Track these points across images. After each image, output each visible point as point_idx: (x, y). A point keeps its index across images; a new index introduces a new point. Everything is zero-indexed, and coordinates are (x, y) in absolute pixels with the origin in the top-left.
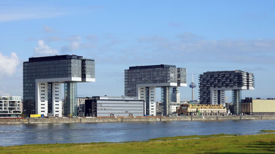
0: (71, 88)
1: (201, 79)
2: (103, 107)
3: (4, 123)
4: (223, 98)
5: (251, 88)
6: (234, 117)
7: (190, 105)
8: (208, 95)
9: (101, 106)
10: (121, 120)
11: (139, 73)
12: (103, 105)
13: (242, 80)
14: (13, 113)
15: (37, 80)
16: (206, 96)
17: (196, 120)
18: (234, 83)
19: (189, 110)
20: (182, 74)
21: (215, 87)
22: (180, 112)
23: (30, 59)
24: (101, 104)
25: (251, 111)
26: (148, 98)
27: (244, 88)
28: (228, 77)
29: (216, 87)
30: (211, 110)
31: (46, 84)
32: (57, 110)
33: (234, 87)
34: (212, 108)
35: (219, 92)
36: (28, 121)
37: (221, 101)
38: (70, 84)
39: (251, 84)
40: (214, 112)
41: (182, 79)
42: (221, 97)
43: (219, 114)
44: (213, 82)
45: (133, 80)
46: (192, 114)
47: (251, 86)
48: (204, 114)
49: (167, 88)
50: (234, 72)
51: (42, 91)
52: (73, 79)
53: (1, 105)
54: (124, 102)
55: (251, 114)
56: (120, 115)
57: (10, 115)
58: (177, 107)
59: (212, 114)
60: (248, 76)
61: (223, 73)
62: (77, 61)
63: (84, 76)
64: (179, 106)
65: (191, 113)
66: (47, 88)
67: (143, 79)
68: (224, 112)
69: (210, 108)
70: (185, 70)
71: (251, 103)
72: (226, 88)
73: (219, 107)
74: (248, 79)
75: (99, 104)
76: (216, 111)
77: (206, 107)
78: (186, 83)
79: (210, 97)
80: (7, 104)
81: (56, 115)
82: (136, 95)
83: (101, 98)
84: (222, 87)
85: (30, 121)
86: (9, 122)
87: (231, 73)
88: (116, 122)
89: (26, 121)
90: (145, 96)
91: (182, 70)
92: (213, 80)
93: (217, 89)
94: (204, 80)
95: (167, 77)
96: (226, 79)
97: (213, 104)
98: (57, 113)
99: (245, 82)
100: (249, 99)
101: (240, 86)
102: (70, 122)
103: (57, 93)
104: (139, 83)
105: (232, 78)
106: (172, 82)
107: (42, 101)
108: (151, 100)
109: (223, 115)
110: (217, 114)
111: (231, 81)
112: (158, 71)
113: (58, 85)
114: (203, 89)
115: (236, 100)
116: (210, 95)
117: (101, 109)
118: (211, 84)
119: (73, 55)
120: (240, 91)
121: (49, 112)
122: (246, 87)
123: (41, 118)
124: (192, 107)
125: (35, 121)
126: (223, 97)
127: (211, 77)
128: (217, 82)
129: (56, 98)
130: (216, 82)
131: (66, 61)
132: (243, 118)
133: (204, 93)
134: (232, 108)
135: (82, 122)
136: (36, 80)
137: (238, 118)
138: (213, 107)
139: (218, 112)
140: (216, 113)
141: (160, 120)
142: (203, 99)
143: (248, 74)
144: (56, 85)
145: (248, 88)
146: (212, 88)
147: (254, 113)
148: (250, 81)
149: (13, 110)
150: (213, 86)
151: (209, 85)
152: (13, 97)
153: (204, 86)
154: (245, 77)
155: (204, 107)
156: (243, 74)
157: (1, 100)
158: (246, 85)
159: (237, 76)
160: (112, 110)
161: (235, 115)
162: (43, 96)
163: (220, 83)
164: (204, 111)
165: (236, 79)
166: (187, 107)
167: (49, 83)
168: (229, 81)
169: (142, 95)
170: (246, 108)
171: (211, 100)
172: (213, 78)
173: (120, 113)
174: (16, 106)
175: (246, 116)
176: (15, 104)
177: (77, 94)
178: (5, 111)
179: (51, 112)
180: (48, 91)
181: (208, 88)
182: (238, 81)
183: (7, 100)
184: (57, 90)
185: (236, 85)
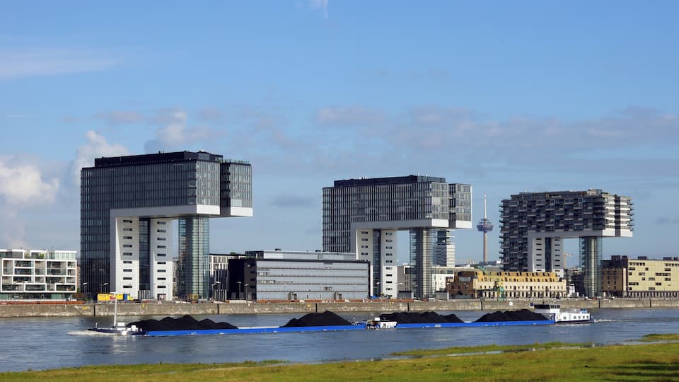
0: (194, 231)
1: (506, 212)
2: (271, 276)
3: (34, 314)
4: (559, 255)
5: (625, 232)
6: (585, 302)
7: (478, 272)
8: (521, 249)
9: (267, 275)
10: (315, 308)
11: (358, 195)
12: (272, 272)
13: (603, 214)
14: (57, 290)
15: (113, 212)
16: (516, 250)
18: (586, 221)
19: (477, 284)
20: (459, 199)
21: (538, 231)
22: (456, 290)
23: (97, 161)
24: (267, 269)
25: (625, 289)
26: (378, 255)
27: (609, 232)
28: (570, 205)
29: (542, 231)
30: (530, 284)
31: (136, 221)
32: (161, 283)
33: (585, 229)
34: (531, 281)
35: (548, 241)
36: (93, 310)
37: (553, 263)
38: (192, 221)
39: (626, 222)
40: (537, 289)
41: (460, 210)
42: (553, 253)
44: (534, 217)
45: (344, 212)
46: (484, 294)
47: (624, 228)
48: (513, 296)
49: (425, 232)
50: (584, 193)
51: (125, 238)
52: (200, 209)
53: (29, 271)
54: (322, 265)
55: (625, 294)
56: (312, 297)
57: (48, 296)
58: (447, 278)
59: (531, 295)
60: (618, 204)
61: (558, 197)
62: (209, 165)
63: (225, 203)
64: (453, 275)
65: (480, 292)
66: (138, 230)
67: (367, 211)
68: (560, 289)
69: (527, 281)
70: (467, 188)
71: (625, 269)
72: (566, 233)
73: (548, 278)
74: (617, 211)
75: (263, 268)
76: (541, 287)
77: (517, 278)
78: (470, 220)
79: (527, 254)
80: (43, 269)
81: (159, 295)
82: (349, 248)
83: (266, 256)
84: (556, 231)
85: (97, 311)
86: (47, 311)
87: (576, 196)
88: (303, 313)
89: (87, 310)
90: (370, 251)
91: (459, 190)
92: (534, 213)
93: (544, 234)
94: (512, 212)
95: (423, 205)
96: (566, 210)
97: (534, 271)
98: (161, 291)
99: (610, 218)
100: (621, 258)
101: (600, 227)
102: (192, 313)
103: (161, 243)
104: (356, 220)
105: (580, 208)
106: (436, 217)
107: (125, 262)
108: (387, 261)
109: (558, 297)
110: (542, 295)
111: (576, 216)
112: (403, 191)
113: (164, 223)
114: (511, 234)
115: (588, 260)
116: (527, 250)
117: (268, 282)
118: (530, 223)
119: (200, 152)
120: (599, 239)
121: (142, 288)
122: (614, 230)
123: (123, 304)
124: (483, 277)
125: (109, 309)
126: (557, 253)
127: (530, 206)
128: (543, 217)
129: (158, 255)
130: (540, 218)
131: (184, 166)
132: (604, 306)
133: (513, 243)
134: (578, 281)
135: (220, 313)
136: (111, 211)
137: (593, 304)
138: (533, 278)
139: (547, 291)
140: (541, 293)
141: (407, 308)
142: (511, 259)
143: (617, 200)
144: (158, 223)
145: (618, 234)
146: (532, 231)
147: (631, 293)
148: (624, 217)
149: (56, 284)
150: (534, 229)
151: (525, 224)
152: (56, 252)
153: (513, 226)
154: (611, 205)
155: (513, 278)
156: (606, 200)
157: (29, 258)
158: (614, 224)
159: (592, 204)
160: (292, 283)
161: (587, 298)
162: (128, 250)
163: (551, 220)
164: (513, 288)
165: (590, 211)
166: (472, 278)
167: (142, 219)
168: (571, 217)
169: (365, 249)
170: (612, 280)
171: (529, 260)
172: (534, 208)
173: (310, 291)
174: (65, 274)
175: (612, 299)
176: (61, 269)
177: (208, 246)
178: (38, 286)
179: (147, 287)
180: (140, 237)
181: (521, 233)
182: (595, 217)
183: (42, 257)
184: (161, 235)
185: (590, 224)
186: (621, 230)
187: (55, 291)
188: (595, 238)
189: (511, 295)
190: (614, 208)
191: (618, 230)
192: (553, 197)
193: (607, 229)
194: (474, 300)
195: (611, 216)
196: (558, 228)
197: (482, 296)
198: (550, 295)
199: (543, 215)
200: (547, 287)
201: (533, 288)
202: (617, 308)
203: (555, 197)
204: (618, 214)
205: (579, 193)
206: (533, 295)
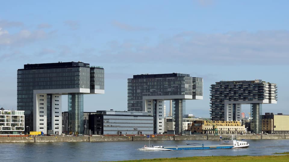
0: (76, 100)
1: (214, 90)
2: (110, 123)
3: (9, 141)
4: (239, 113)
5: (273, 101)
6: (254, 136)
7: (204, 121)
8: (221, 109)
9: (108, 122)
10: (132, 139)
11: (146, 83)
12: (110, 121)
13: (263, 92)
14: (16, 130)
15: (35, 91)
16: (219, 110)
17: (213, 139)
18: (254, 95)
19: (204, 127)
20: (197, 85)
21: (230, 100)
22: (193, 130)
23: (25, 66)
24: (108, 119)
25: (272, 130)
26: (155, 113)
27: (266, 101)
28: (246, 88)
29: (232, 100)
30: (228, 127)
31: (45, 96)
32: (56, 126)
33: (254, 100)
35: (235, 105)
36: (34, 140)
37: (237, 117)
38: (75, 96)
39: (274, 96)
40: (231, 130)
41: (198, 90)
42: (237, 111)
43: (237, 133)
44: (227, 93)
45: (139, 91)
46: (207, 132)
47: (273, 99)
48: (220, 133)
49: (180, 101)
50: (253, 82)
51: (40, 104)
52: (82, 90)
53: (3, 121)
54: (133, 118)
55: (272, 132)
56: (128, 133)
57: (11, 132)
58: (188, 124)
59: (229, 133)
60: (270, 87)
61: (240, 83)
62: (85, 69)
63: (92, 88)
64: (191, 123)
65: (205, 131)
66: (46, 100)
67: (151, 90)
68: (242, 130)
69: (227, 125)
70: (201, 79)
71: (272, 120)
72: (244, 101)
73: (236, 124)
74: (270, 91)
75: (106, 119)
76: (233, 129)
77: (222, 124)
78: (202, 95)
79: (224, 112)
80: (10, 120)
81: (55, 132)
82: (141, 109)
83: (107, 113)
84: (239, 100)
85: (36, 140)
86: (14, 140)
87: (250, 83)
88: (126, 141)
89: (32, 140)
90: (152, 110)
91: (197, 81)
92: (228, 91)
93: (233, 102)
94: (216, 91)
95: (180, 88)
96: (244, 90)
97: (228, 120)
98: (57, 130)
99: (266, 94)
100: (270, 114)
101: (261, 98)
102: (78, 141)
103: (57, 107)
104: (145, 95)
105: (252, 89)
106: (187, 94)
107: (40, 116)
108: (159, 116)
109: (241, 134)
110: (234, 132)
111: (249, 93)
112: (169, 81)
113: (58, 97)
114: (216, 102)
115: (255, 115)
116: (224, 110)
117: (108, 126)
118: (226, 96)
119: (79, 62)
120: (260, 104)
121: (48, 129)
122: (268, 100)
123: (41, 136)
124: (206, 124)
125: (41, 139)
126: (239, 111)
127: (225, 88)
128: (233, 94)
129: (55, 112)
130: (231, 94)
131: (73, 69)
132: (264, 138)
133: (217, 106)
134: (249, 126)
135: (90, 141)
137: (258, 137)
138: (229, 124)
139: (236, 130)
140: (233, 132)
141: (173, 139)
142: (216, 114)
143: (270, 85)
144: (55, 97)
145: (270, 102)
146: (227, 100)
147: (275, 131)
148: (273, 94)
149: (16, 127)
150: (228, 99)
151: (223, 97)
152: (15, 111)
153: (217, 98)
154: (267, 88)
155: (220, 124)
156: (264, 85)
157: (3, 114)
158: (268, 97)
159: (257, 87)
160: (119, 127)
161: (255, 134)
162: (42, 110)
163: (237, 95)
164: (220, 129)
165: (256, 90)
166: (202, 124)
167: (48, 95)
168: (247, 93)
169: (149, 109)
170: (266, 125)
171: (225, 115)
172: (228, 89)
173: (127, 130)
174: (19, 122)
175: (266, 135)
176: (17, 120)
177: (83, 108)
178: (7, 128)
179: (50, 128)
180: (47, 104)
181: (221, 101)
182: (259, 94)
183: (9, 114)
184: (57, 103)
185: (256, 97)
186: (272, 100)
187: (15, 130)
188: (259, 104)
189: (219, 133)
190: (268, 89)
191: (270, 100)
192: (237, 83)
193: (265, 100)
194: (203, 135)
195: (267, 93)
196: (240, 99)
197: (206, 133)
198: (238, 133)
199: (233, 93)
200: (236, 129)
201: (230, 129)
202: (269, 139)
203: (239, 83)
204: (270, 92)
205: (251, 82)
206: (230, 133)
